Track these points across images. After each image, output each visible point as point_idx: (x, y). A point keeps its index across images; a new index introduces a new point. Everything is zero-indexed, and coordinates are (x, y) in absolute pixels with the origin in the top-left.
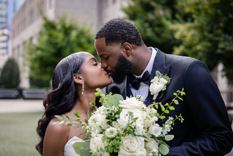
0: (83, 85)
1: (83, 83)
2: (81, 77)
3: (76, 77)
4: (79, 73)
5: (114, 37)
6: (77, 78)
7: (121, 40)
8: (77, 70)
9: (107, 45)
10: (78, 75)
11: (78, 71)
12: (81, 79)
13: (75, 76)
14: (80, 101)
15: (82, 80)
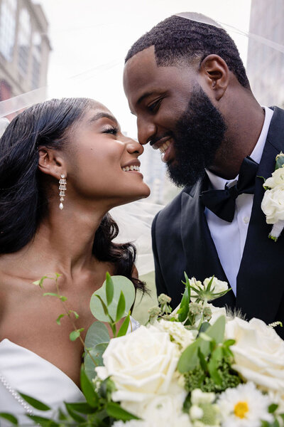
0: (63, 182)
1: (63, 177)
2: (59, 160)
3: (47, 157)
4: (59, 148)
5: (182, 40)
6: (51, 159)
7: (201, 50)
8: (54, 138)
9: (159, 63)
10: (54, 151)
11: (57, 141)
12: (59, 164)
13: (44, 151)
14: (51, 226)
15: (60, 168)
